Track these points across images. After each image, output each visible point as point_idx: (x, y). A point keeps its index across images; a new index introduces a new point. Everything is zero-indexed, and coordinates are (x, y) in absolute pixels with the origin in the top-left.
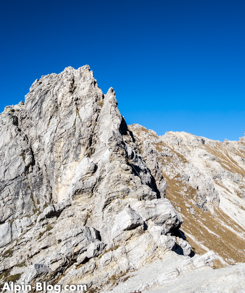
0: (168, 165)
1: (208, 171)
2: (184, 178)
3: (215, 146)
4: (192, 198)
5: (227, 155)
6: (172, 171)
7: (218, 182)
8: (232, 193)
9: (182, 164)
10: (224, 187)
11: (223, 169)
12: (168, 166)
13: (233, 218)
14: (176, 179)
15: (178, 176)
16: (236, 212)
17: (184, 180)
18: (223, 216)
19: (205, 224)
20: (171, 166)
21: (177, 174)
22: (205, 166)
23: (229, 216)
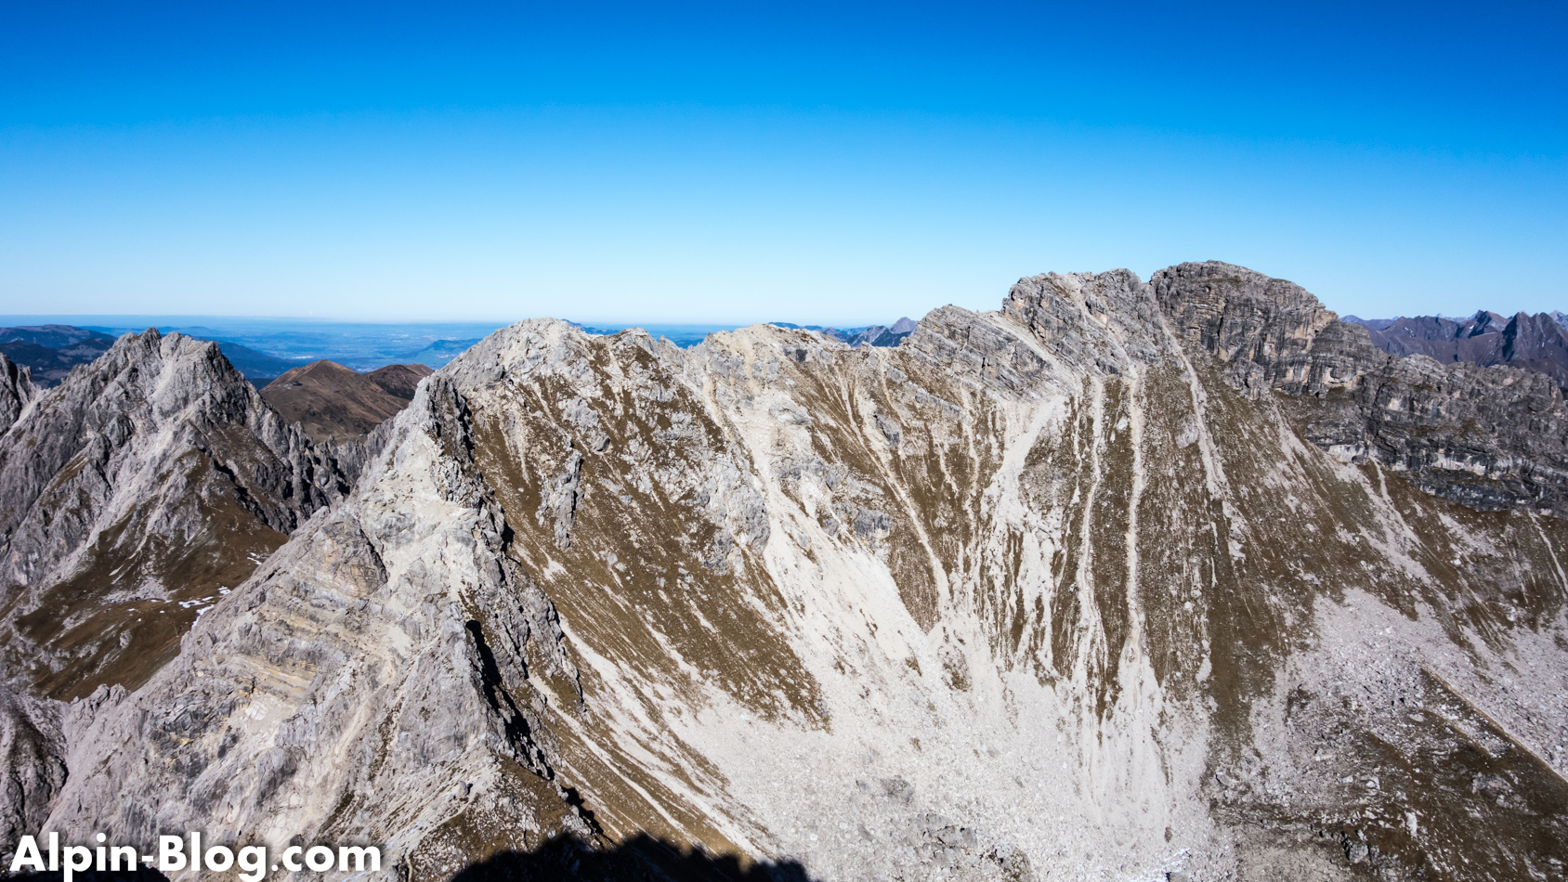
0: (674, 465)
1: (776, 458)
2: (699, 501)
3: (834, 361)
4: (701, 549)
5: (851, 396)
6: (680, 482)
7: (790, 487)
8: (807, 515)
9: (711, 453)
10: (797, 501)
11: (810, 452)
12: (675, 469)
13: (777, 581)
14: (683, 502)
15: (689, 494)
16: (791, 566)
17: (696, 505)
18: (759, 577)
19: (700, 608)
20: (681, 469)
21: (688, 488)
22: (775, 443)
23: (771, 574)
